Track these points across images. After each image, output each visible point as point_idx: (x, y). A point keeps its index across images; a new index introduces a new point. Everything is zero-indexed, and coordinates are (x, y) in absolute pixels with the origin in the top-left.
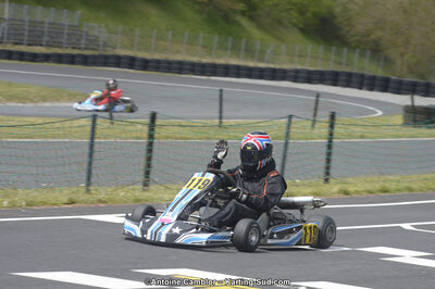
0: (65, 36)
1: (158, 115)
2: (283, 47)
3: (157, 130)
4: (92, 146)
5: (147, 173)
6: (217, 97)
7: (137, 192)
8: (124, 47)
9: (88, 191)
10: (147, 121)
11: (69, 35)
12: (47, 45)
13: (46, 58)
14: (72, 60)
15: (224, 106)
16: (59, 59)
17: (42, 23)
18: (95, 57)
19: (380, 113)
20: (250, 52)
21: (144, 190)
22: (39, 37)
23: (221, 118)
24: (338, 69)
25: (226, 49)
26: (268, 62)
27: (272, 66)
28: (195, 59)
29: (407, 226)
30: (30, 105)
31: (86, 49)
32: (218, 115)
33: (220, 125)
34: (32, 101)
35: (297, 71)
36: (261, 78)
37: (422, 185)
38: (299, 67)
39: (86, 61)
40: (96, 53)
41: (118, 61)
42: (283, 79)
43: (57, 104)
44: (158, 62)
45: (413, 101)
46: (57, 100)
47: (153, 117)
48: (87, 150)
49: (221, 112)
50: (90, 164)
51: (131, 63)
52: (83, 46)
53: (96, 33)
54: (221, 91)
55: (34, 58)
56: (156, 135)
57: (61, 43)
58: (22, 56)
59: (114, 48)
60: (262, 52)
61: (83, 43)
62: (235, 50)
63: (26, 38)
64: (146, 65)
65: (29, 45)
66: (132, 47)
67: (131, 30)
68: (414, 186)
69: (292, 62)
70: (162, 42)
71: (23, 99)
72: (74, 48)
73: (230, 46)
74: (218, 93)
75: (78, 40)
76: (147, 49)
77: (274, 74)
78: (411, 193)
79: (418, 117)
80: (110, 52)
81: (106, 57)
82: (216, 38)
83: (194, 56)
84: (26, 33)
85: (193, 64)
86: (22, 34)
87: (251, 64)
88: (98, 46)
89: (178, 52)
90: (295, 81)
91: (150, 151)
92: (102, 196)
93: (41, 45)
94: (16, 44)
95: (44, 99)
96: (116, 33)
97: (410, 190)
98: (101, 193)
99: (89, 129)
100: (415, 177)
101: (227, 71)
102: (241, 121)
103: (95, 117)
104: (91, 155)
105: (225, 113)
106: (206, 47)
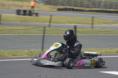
86: (107, 6)
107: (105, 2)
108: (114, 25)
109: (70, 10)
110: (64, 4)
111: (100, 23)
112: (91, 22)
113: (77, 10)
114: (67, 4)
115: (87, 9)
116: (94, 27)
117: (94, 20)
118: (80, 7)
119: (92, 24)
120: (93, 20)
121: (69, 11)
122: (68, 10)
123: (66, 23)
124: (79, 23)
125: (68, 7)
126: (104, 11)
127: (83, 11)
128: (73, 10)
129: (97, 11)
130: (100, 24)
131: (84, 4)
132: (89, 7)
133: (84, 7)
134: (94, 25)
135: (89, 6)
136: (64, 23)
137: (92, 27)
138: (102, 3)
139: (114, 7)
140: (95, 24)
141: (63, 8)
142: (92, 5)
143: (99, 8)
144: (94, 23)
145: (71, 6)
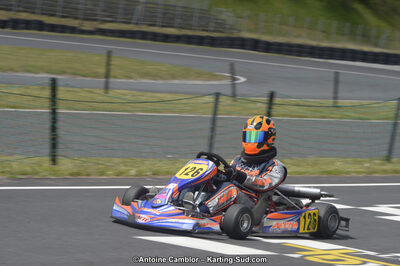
1: (276, 95)
3: (275, 108)
4: (214, 121)
8: (250, 31)
10: (265, 99)
11: (200, 18)
12: (179, 27)
13: (177, 39)
14: (200, 41)
16: (189, 40)
17: (175, 6)
18: (222, 39)
20: (366, 38)
22: (171, 19)
23: (335, 98)
25: (343, 35)
27: (385, 51)
28: (314, 43)
30: (160, 82)
31: (214, 31)
32: (331, 94)
33: (335, 105)
34: (161, 78)
39: (213, 42)
40: (223, 35)
41: (243, 44)
43: (186, 82)
44: (280, 45)
46: (185, 78)
47: (272, 96)
48: (209, 125)
49: (336, 93)
50: (212, 138)
51: (255, 45)
52: (211, 29)
53: (223, 17)
54: (337, 73)
55: (166, 38)
56: (273, 113)
57: (191, 25)
58: (155, 37)
59: (240, 31)
60: (377, 37)
61: (212, 26)
62: (352, 36)
63: (159, 20)
64: (268, 47)
65: (163, 26)
66: (255, 30)
67: (256, 15)
70: (284, 27)
71: (154, 76)
72: (203, 30)
73: (347, 31)
74: (332, 76)
75: (207, 23)
76: (271, 33)
77: (388, 59)
80: (236, 35)
81: (232, 39)
82: (335, 24)
83: (314, 40)
84: (160, 15)
85: (312, 48)
86: (156, 17)
87: (366, 48)
88: (225, 29)
89: (298, 36)
93: (173, 27)
94: (151, 25)
95: (173, 77)
96: (242, 18)
99: (212, 105)
101: (344, 54)
102: (356, 102)
103: (217, 95)
104: (213, 130)
105: (340, 95)
106: (324, 32)
107: (146, 3)
108: (176, 82)
109: (28, 25)
110: (11, 5)
111: (133, 74)
112: (102, 70)
113: (52, 28)
114: (19, 6)
115: (88, 26)
116: (111, 85)
117: (113, 62)
118: (63, 17)
119: (107, 76)
120: (108, 64)
121: (26, 28)
122: (23, 25)
123: (17, 71)
124: (63, 73)
125: (24, 16)
126: (144, 36)
127: (73, 30)
128: (40, 26)
129: (122, 34)
130: (130, 78)
131: (77, 9)
132: (95, 20)
133: (76, 18)
134: (111, 80)
135: (96, 15)
136: (12, 70)
137: (107, 87)
138: (139, 8)
139: (178, 21)
140: (115, 77)
141: (4, 18)
142: (104, 11)
143: (129, 23)
144: (112, 73)
145: (34, 13)
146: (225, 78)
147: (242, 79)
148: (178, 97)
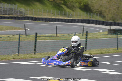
0: (13, 12)
1: (38, 33)
2: (75, 13)
4: (19, 42)
5: (35, 50)
6: (56, 28)
7: (32, 55)
8: (30, 14)
9: (18, 55)
10: (35, 35)
12: (8, 14)
13: (8, 18)
14: (15, 18)
15: (57, 30)
16: (12, 18)
17: (7, 8)
19: (102, 31)
20: (65, 15)
21: (34, 55)
22: (6, 12)
23: (57, 34)
24: (90, 19)
25: (59, 14)
26: (70, 18)
27: (72, 19)
28: (50, 17)
29: (108, 63)
31: (19, 15)
32: (56, 33)
33: (57, 36)
34: (4, 30)
35: (78, 20)
36: (68, 22)
37: (112, 51)
38: (79, 19)
39: (19, 18)
40: (22, 16)
41: (28, 18)
42: (75, 22)
43: (11, 31)
45: (110, 28)
46: (11, 30)
47: (36, 34)
48: (18, 44)
49: (57, 32)
50: (19, 48)
51: (32, 19)
52: (18, 14)
53: (22, 11)
54: (57, 26)
55: (5, 18)
57: (12, 14)
58: (1, 18)
59: (27, 15)
60: (69, 15)
62: (61, 14)
63: (2, 12)
64: (36, 19)
65: (3, 14)
66: (32, 14)
67: (32, 10)
68: (110, 52)
69: (77, 17)
70: (40, 13)
71: (1, 30)
72: (16, 15)
73: (59, 13)
74: (56, 27)
75: (17, 13)
76: (37, 15)
77: (72, 21)
78: (109, 54)
79: (112, 32)
80: (26, 16)
81: (25, 17)
82: (56, 11)
83: (50, 16)
84: (2, 11)
85: (49, 19)
87: (66, 18)
88: (23, 14)
89: (45, 15)
90: (78, 23)
91: (36, 44)
92: (22, 57)
93: (7, 14)
95: (7, 30)
96: (28, 11)
97: (109, 53)
98: (22, 56)
99: (18, 38)
100: (110, 49)
101: (59, 20)
102: (63, 34)
103: (20, 35)
104: (19, 45)
105: (58, 32)
106: (53, 14)
146: (23, 29)
147: (29, 29)
148: (8, 36)
